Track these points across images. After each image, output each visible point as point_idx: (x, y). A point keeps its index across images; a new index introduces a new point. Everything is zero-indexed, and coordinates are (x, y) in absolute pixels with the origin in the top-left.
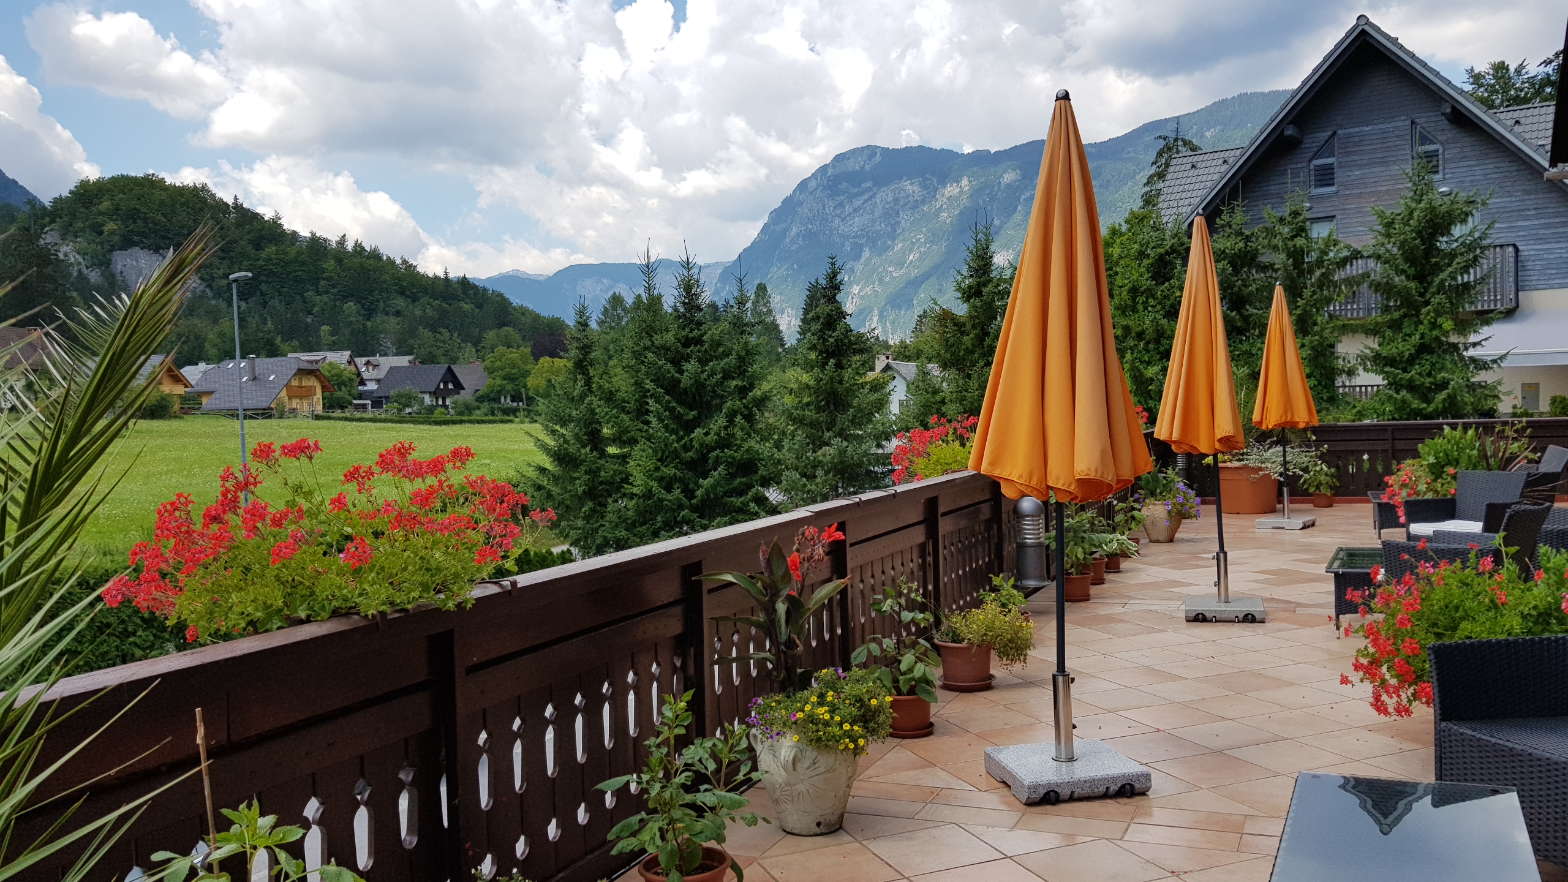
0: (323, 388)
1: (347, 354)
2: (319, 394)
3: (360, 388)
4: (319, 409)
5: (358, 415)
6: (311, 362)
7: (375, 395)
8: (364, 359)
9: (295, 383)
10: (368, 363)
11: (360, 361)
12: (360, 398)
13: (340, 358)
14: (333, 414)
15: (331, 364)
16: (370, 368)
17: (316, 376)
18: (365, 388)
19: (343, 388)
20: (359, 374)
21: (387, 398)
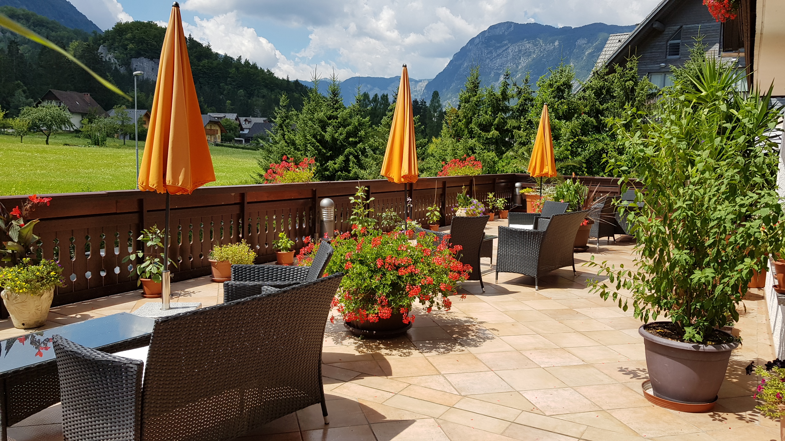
0: (221, 131)
1: (235, 115)
2: (219, 134)
3: (241, 132)
4: (219, 141)
5: (236, 145)
6: (218, 118)
7: (247, 136)
8: (244, 118)
9: (208, 128)
10: (246, 120)
11: (242, 119)
12: (240, 137)
13: (232, 117)
14: (225, 144)
15: (227, 119)
16: (247, 123)
17: (218, 125)
18: (244, 132)
19: (231, 132)
20: (240, 125)
21: (252, 138)
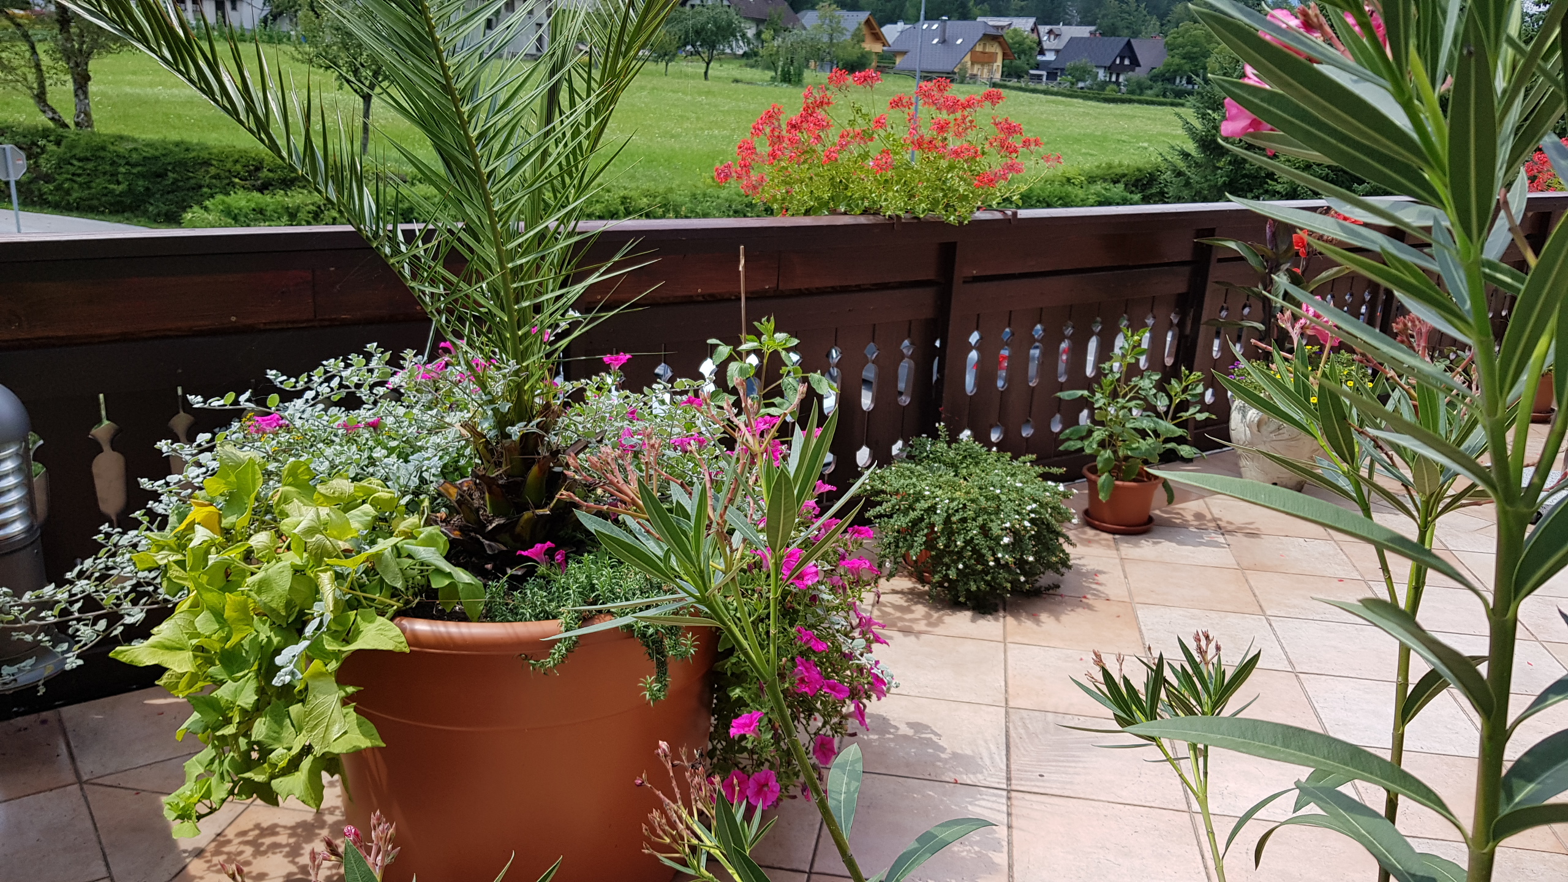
0: (1004, 55)
1: (1031, 21)
2: (999, 63)
3: (1039, 58)
4: (997, 77)
5: (1032, 85)
6: (997, 27)
7: (1052, 66)
8: (1047, 28)
9: (979, 48)
10: (1050, 32)
11: (1044, 29)
12: (1037, 68)
13: (1024, 24)
14: (1009, 84)
15: (1015, 30)
16: (1052, 37)
17: (1000, 43)
18: (1044, 58)
19: (1023, 57)
20: (1040, 43)
21: (1062, 70)
